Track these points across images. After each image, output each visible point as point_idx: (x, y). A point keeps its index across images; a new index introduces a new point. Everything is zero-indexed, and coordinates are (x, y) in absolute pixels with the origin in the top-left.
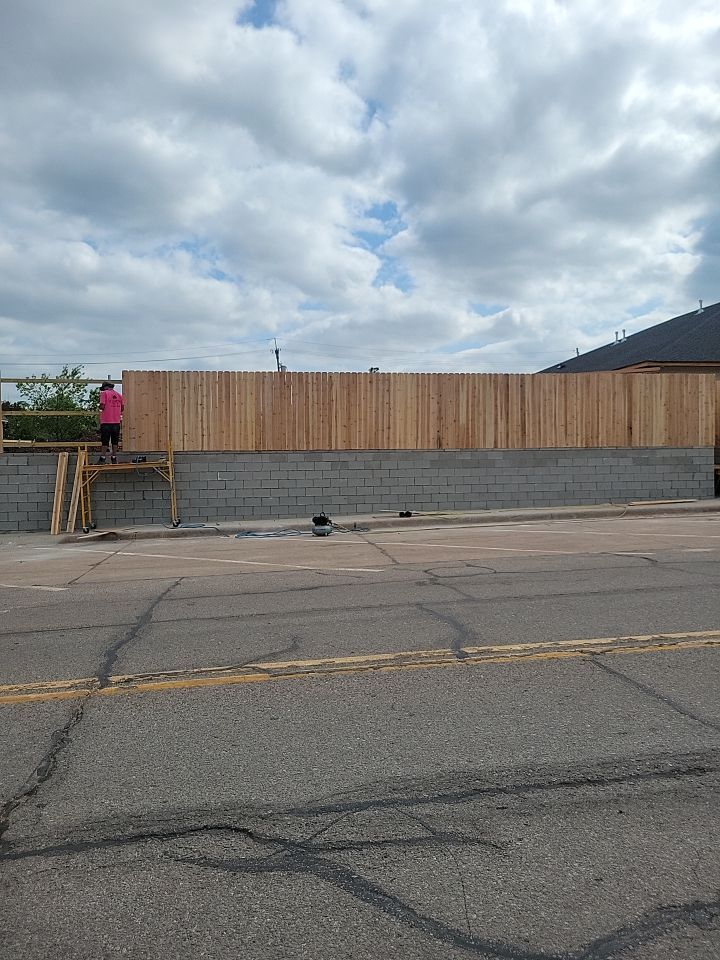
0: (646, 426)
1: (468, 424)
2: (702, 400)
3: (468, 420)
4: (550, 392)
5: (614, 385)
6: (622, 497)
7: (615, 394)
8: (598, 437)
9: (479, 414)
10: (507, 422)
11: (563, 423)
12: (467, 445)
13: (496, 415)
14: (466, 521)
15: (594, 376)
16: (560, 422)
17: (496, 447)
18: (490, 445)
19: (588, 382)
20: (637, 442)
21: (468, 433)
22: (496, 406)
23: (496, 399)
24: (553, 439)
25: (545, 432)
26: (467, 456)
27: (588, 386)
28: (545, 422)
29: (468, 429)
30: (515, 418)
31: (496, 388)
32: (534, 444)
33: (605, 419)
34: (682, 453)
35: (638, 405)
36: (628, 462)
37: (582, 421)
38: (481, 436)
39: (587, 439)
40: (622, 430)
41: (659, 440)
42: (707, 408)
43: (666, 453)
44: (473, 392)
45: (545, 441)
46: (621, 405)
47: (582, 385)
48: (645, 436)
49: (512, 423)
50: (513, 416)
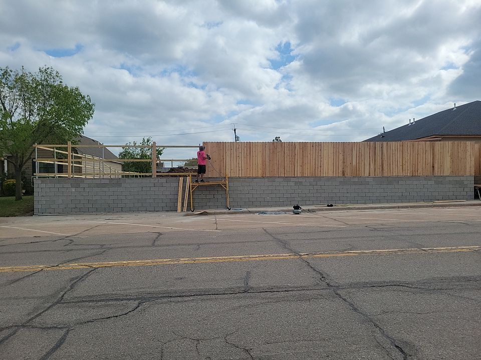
0: (441, 166)
2: (468, 154)
3: (356, 163)
4: (395, 150)
5: (426, 147)
6: (430, 199)
7: (426, 151)
8: (418, 171)
9: (362, 161)
10: (375, 164)
11: (401, 164)
12: (356, 174)
13: (370, 161)
17: (370, 175)
18: (367, 174)
19: (413, 145)
20: (436, 173)
21: (357, 169)
22: (370, 157)
23: (370, 154)
24: (396, 172)
25: (393, 169)
26: (356, 180)
27: (413, 148)
28: (393, 164)
29: (357, 167)
31: (370, 149)
32: (388, 174)
33: (421, 163)
34: (458, 179)
35: (437, 157)
36: (430, 182)
37: (410, 162)
38: (363, 170)
39: (413, 172)
40: (430, 169)
41: (447, 172)
42: (470, 157)
43: (451, 179)
44: (359, 151)
45: (393, 173)
46: (429, 156)
47: (410, 147)
48: (441, 170)
49: (377, 164)
50: (377, 161)
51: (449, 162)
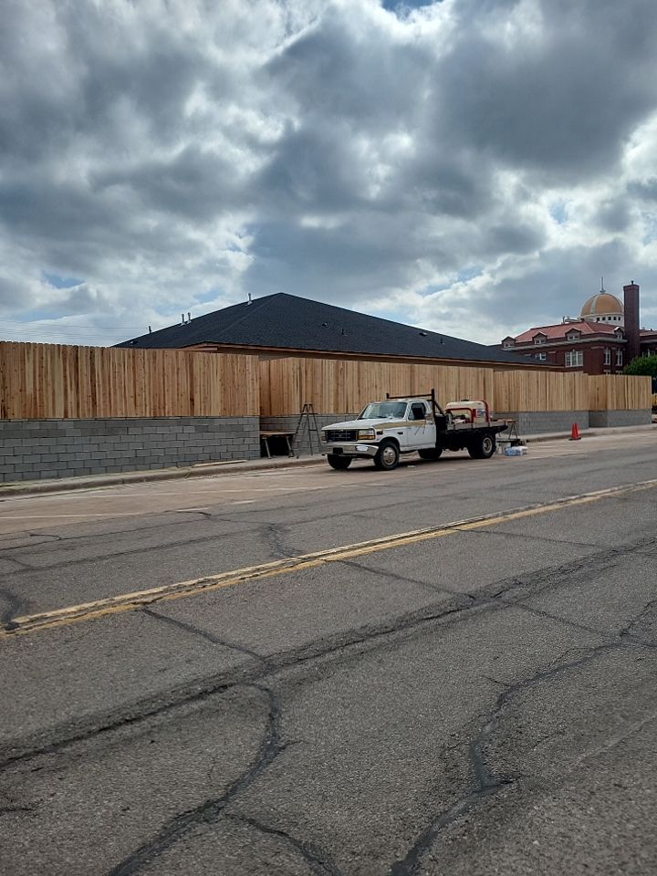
0: (205, 398)
1: (35, 393)
2: (249, 377)
3: (35, 389)
4: (119, 365)
5: (177, 361)
6: (185, 461)
7: (178, 369)
8: (164, 408)
9: (47, 385)
10: (77, 392)
11: (132, 394)
12: (36, 414)
13: (66, 386)
14: (35, 491)
15: (159, 352)
16: (130, 393)
17: (66, 416)
18: (60, 414)
19: (155, 358)
20: (197, 413)
21: (36, 403)
22: (65, 377)
23: (65, 370)
24: (123, 409)
25: (115, 402)
26: (36, 426)
27: (154, 362)
28: (115, 394)
29: (35, 398)
30: (85, 390)
31: (65, 359)
32: (105, 413)
33: (171, 392)
34: (234, 422)
35: (199, 381)
36: (191, 429)
37: (150, 394)
38: (51, 405)
39: (155, 409)
40: (185, 402)
41: (216, 411)
42: (253, 383)
43: (222, 422)
44: (41, 362)
45: (116, 410)
46: (184, 379)
47: (149, 360)
48: (205, 407)
49: (83, 394)
50: (83, 387)
51: (219, 392)
